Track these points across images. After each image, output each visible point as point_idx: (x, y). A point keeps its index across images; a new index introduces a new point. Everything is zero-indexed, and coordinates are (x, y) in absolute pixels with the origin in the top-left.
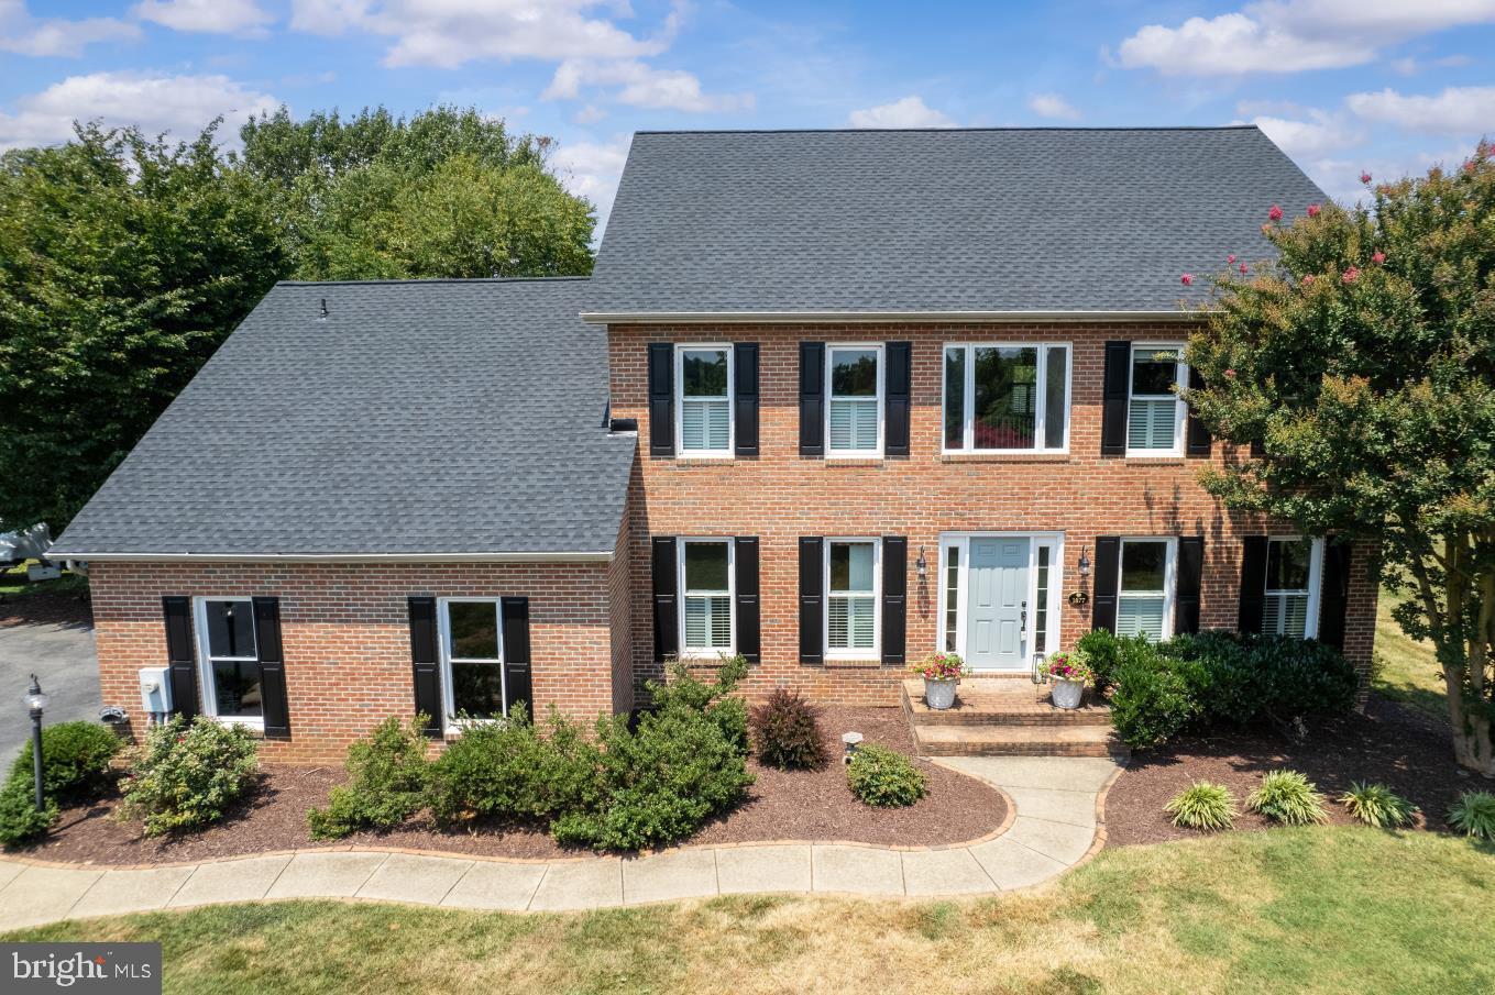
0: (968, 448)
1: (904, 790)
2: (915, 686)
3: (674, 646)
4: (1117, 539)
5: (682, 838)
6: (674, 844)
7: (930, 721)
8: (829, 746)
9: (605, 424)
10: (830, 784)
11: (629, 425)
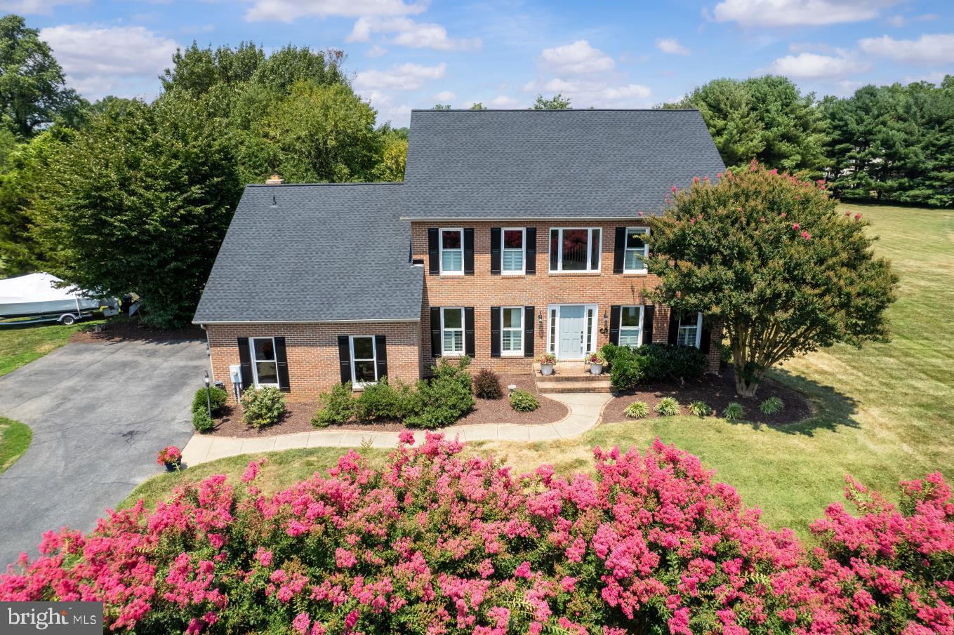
0: (560, 271)
1: (531, 405)
2: (537, 366)
3: (440, 352)
4: (619, 306)
5: (451, 423)
6: (448, 426)
7: (543, 380)
8: (503, 390)
9: (410, 261)
10: (503, 405)
11: (421, 262)
